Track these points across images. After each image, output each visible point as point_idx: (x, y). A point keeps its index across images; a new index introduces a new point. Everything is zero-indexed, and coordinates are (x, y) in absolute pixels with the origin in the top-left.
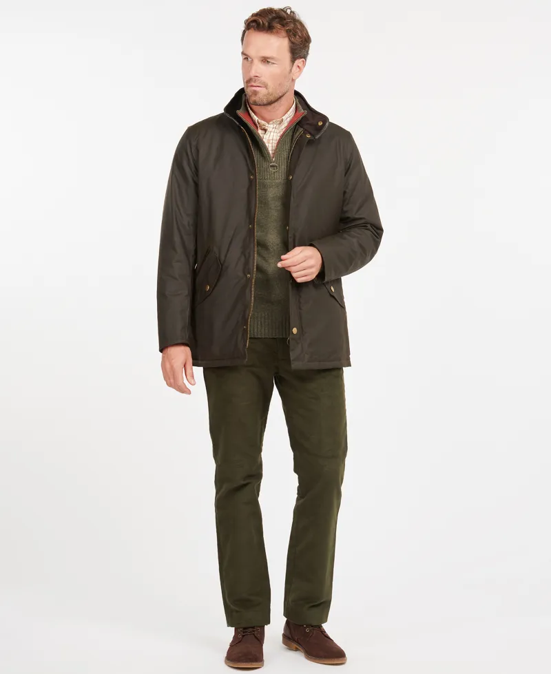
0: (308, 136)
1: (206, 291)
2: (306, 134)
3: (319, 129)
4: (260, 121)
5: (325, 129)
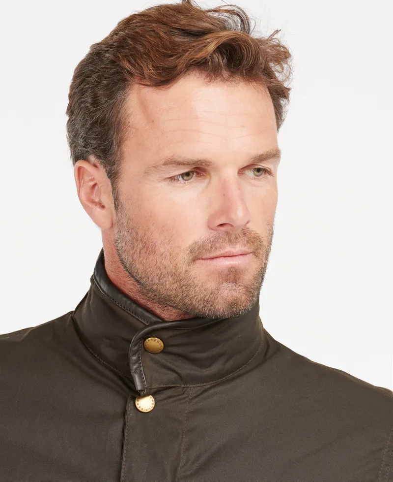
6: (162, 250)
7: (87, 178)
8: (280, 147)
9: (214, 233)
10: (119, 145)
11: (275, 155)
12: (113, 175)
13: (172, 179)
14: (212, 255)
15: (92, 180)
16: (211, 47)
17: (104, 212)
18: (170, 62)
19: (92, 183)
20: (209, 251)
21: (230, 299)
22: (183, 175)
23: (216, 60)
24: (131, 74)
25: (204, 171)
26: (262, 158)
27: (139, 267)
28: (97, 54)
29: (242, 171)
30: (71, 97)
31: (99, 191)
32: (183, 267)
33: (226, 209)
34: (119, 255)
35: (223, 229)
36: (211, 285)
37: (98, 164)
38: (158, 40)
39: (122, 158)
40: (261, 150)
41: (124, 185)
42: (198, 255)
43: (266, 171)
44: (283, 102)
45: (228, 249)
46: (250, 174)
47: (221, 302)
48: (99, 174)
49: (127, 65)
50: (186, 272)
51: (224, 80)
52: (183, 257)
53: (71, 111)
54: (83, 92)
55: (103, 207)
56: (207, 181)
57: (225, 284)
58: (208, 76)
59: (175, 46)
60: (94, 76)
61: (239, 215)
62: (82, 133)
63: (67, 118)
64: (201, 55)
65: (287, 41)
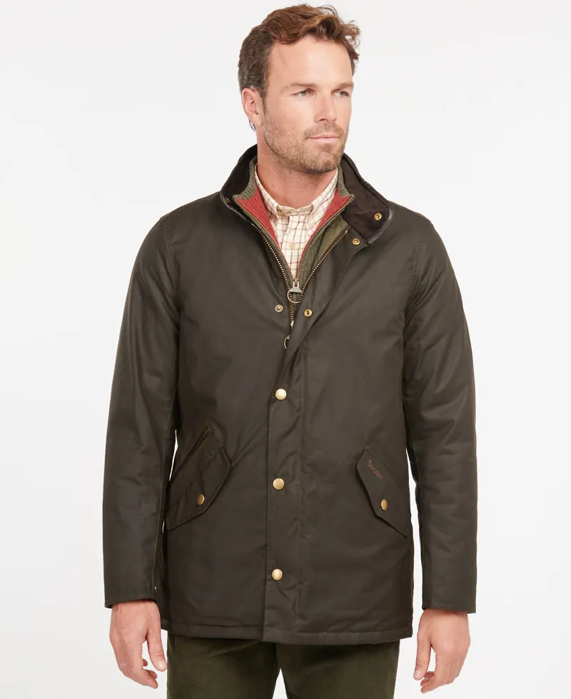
0: (356, 242)
1: (197, 505)
2: (352, 238)
3: (375, 227)
4: (281, 207)
5: (385, 227)
6: (289, 134)
7: (248, 98)
8: (354, 81)
9: (317, 125)
10: (267, 77)
11: (351, 85)
12: (263, 95)
13: (295, 94)
14: (316, 136)
15: (252, 99)
16: (318, 22)
17: (257, 116)
18: (294, 31)
19: (251, 101)
20: (314, 134)
21: (325, 160)
22: (302, 92)
23: (320, 29)
24: (275, 38)
25: (313, 91)
26: (345, 85)
27: (276, 144)
28: (255, 32)
29: (334, 92)
30: (241, 56)
31: (255, 105)
32: (300, 142)
33: (324, 110)
34: (266, 140)
35: (322, 122)
36: (316, 153)
37: (254, 89)
38: (289, 21)
39: (268, 86)
40: (344, 81)
41: (269, 100)
42: (308, 136)
43: (347, 94)
44: (355, 61)
45: (325, 133)
46: (338, 94)
47: (321, 162)
48: (255, 95)
49: (273, 34)
50: (302, 145)
51: (325, 41)
52: (300, 137)
53: (241, 64)
54: (246, 55)
55: (257, 114)
56: (314, 97)
57: (323, 153)
58: (316, 38)
59: (298, 22)
60: (254, 41)
61: (331, 115)
62: (247, 73)
63: (238, 68)
64: (312, 25)
65: (358, 24)
